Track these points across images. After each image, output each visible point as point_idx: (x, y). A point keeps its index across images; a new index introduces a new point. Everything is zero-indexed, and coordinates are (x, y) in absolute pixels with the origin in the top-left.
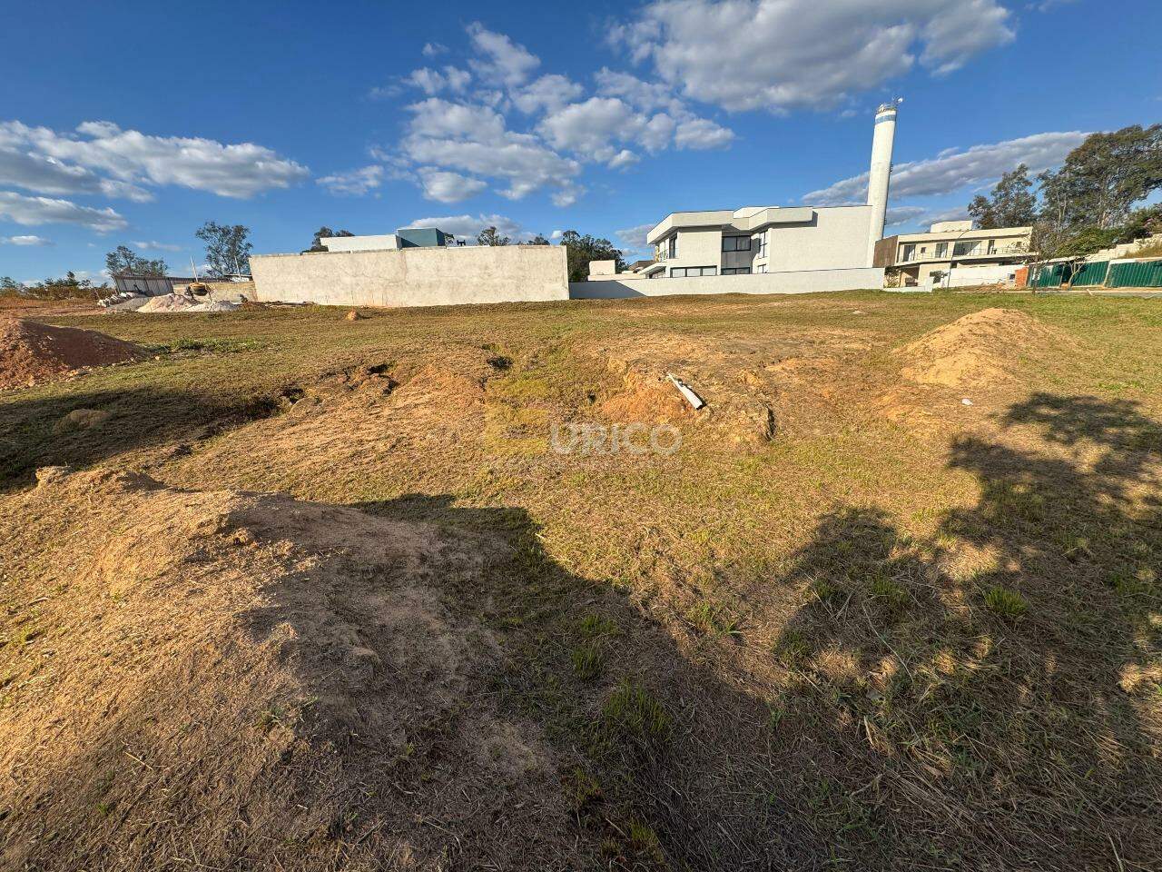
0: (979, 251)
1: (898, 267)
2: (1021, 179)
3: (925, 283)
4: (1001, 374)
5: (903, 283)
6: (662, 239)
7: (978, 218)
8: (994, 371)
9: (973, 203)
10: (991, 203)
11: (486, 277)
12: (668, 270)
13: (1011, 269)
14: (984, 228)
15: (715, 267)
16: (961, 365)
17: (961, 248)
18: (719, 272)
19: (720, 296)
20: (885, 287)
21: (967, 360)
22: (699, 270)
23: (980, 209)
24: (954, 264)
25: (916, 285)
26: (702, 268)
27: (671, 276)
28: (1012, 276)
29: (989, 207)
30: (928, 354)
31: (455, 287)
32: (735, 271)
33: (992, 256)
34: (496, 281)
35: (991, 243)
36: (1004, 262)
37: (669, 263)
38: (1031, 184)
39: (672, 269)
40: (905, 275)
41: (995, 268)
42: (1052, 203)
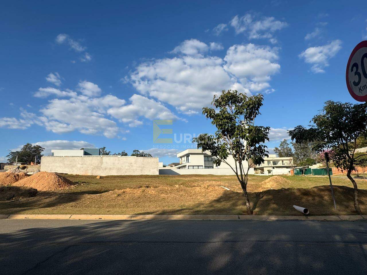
0: (280, 164)
1: (257, 168)
2: (286, 143)
3: (266, 173)
4: (276, 185)
5: (260, 173)
6: (184, 156)
7: (277, 154)
8: (275, 185)
9: (275, 149)
10: (280, 149)
11: (131, 166)
12: (187, 167)
13: (289, 170)
14: (280, 157)
15: (203, 166)
16: (270, 184)
17: (275, 163)
18: (204, 168)
19: (207, 175)
20: (255, 174)
21: (271, 183)
22: (197, 167)
23: (277, 151)
24: (273, 168)
25: (264, 173)
26: (198, 166)
27: (188, 168)
28: (290, 172)
29: (280, 151)
30: (265, 183)
31: (119, 169)
32: (208, 167)
33: (283, 165)
34: (134, 168)
35: (283, 162)
36: (287, 167)
37: (187, 164)
38: (289, 145)
39: (188, 166)
40: (260, 171)
41: (285, 169)
42: (296, 150)
